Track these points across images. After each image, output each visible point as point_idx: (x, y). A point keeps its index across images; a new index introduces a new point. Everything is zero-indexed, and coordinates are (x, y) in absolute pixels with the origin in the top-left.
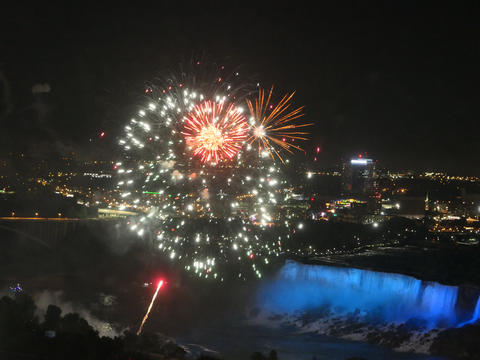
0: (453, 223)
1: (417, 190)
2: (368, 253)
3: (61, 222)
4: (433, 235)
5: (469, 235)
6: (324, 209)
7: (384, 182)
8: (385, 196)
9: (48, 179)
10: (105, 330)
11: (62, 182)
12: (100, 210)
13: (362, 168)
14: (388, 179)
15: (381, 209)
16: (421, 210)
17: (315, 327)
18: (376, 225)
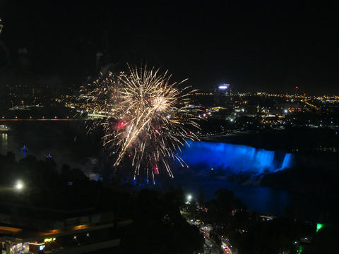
0: (272, 119)
1: (253, 102)
2: (228, 134)
3: (68, 121)
4: (261, 125)
5: (279, 125)
6: (205, 112)
7: (237, 98)
8: (236, 105)
9: (61, 99)
10: (93, 176)
11: (69, 101)
12: (89, 115)
13: (225, 91)
14: (238, 96)
15: (234, 112)
16: (255, 112)
17: (201, 173)
18: (232, 120)
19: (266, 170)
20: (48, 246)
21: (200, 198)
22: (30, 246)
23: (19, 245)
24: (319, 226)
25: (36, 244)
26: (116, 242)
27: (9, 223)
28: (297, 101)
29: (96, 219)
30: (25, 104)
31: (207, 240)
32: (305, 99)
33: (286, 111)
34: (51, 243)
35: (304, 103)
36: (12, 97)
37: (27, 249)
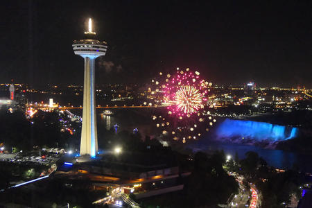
0: (283, 105)
1: (270, 94)
2: (254, 115)
4: (276, 109)
5: (288, 109)
6: (238, 101)
7: (259, 91)
8: (259, 96)
10: (165, 144)
12: (162, 103)
13: (251, 87)
15: (258, 100)
16: (272, 100)
18: (256, 106)
19: (280, 139)
20: (137, 190)
21: (236, 157)
22: (125, 189)
23: (118, 189)
25: (128, 188)
26: (181, 187)
27: (111, 174)
28: (300, 93)
29: (168, 171)
30: (121, 97)
31: (241, 187)
32: (305, 91)
33: (292, 100)
34: (139, 188)
35: (304, 94)
36: (113, 93)
37: (123, 191)
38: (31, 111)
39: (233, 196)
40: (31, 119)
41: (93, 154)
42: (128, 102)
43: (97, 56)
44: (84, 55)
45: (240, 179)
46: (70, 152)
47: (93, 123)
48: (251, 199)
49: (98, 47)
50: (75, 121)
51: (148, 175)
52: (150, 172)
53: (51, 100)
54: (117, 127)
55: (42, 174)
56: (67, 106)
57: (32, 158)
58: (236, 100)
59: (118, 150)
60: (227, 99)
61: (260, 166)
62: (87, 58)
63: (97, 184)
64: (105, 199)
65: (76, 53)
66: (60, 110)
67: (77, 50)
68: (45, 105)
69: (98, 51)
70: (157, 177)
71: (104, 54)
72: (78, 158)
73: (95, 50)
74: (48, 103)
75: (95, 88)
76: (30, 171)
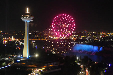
0: (97, 39)
1: (93, 35)
2: (87, 43)
4: (95, 40)
5: (99, 40)
7: (89, 34)
8: (88, 36)
12: (53, 38)
16: (93, 37)
17: (80, 52)
18: (87, 39)
20: (43, 70)
21: (80, 58)
22: (39, 70)
23: (36, 70)
24: (110, 65)
25: (40, 70)
26: (60, 69)
27: (34, 64)
28: (103, 35)
29: (55, 63)
30: (38, 36)
31: (82, 69)
32: (105, 34)
33: (100, 37)
34: (44, 70)
35: (105, 35)
36: (35, 34)
37: (38, 71)
38: (5, 41)
39: (79, 73)
40: (5, 44)
41: (28, 57)
42: (41, 38)
43: (30, 21)
44: (25, 21)
45: (82, 66)
46: (19, 56)
47: (28, 45)
48: (86, 74)
49: (30, 18)
50: (21, 45)
51: (48, 65)
52: (48, 64)
53: (13, 37)
54: (36, 47)
55: (8, 64)
56: (19, 39)
57: (5, 58)
58: (80, 37)
59: (37, 56)
60: (77, 37)
61: (89, 61)
62: (26, 22)
63: (29, 68)
64: (32, 74)
65: (22, 20)
66: (16, 41)
67: (23, 19)
68: (10, 39)
69: (30, 19)
70: (51, 66)
71: (32, 20)
72: (22, 58)
73: (29, 19)
74: (11, 38)
75: (29, 33)
76: (4, 64)
